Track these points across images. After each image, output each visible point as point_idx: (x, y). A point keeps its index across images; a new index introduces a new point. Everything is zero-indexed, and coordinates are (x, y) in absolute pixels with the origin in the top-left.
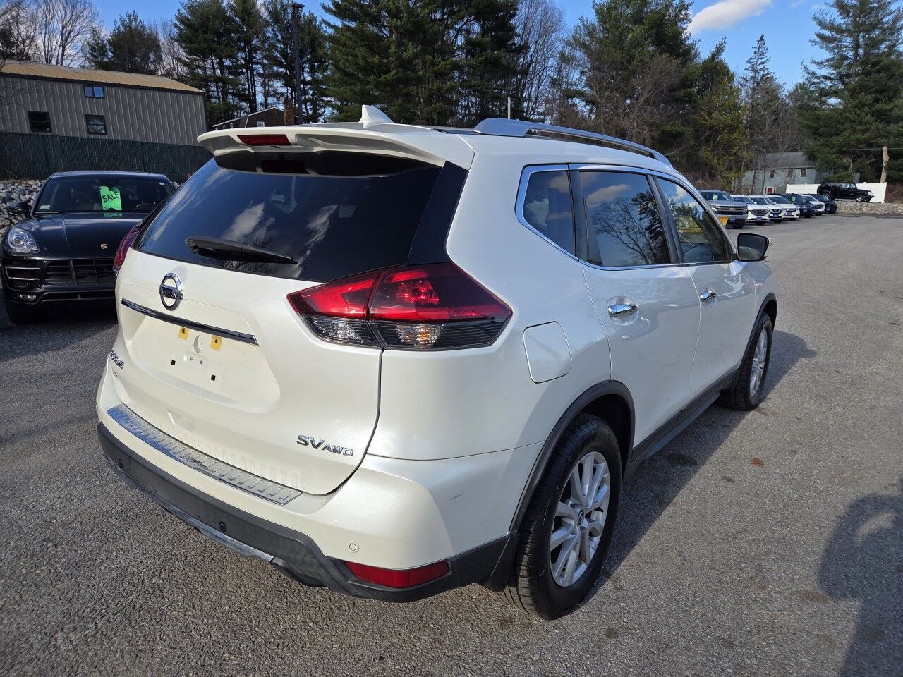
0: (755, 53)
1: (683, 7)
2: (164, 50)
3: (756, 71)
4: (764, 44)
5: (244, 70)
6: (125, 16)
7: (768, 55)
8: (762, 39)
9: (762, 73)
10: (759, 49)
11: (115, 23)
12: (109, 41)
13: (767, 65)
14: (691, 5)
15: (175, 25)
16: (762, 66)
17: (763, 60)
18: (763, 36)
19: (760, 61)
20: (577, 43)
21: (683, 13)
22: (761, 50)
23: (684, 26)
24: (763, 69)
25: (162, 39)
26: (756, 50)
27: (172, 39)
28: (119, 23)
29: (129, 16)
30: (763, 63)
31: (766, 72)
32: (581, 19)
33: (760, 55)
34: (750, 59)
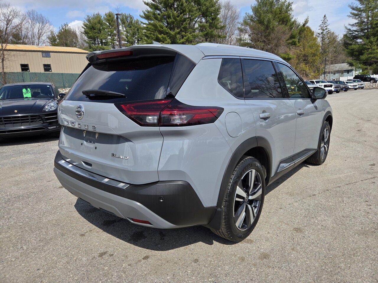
0: (322, 22)
1: (289, 4)
2: (79, 37)
3: (324, 30)
4: (326, 18)
6: (63, 25)
7: (328, 23)
8: (325, 16)
9: (326, 30)
10: (324, 21)
11: (60, 28)
12: (57, 35)
13: (328, 27)
14: (292, 3)
15: (83, 27)
17: (326, 25)
19: (325, 26)
20: (245, 23)
21: (290, 7)
22: (325, 21)
23: (290, 13)
24: (326, 29)
25: (78, 33)
26: (323, 21)
27: (82, 33)
29: (65, 25)
30: (326, 26)
31: (328, 30)
32: (246, 13)
33: (325, 23)
34: (321, 25)
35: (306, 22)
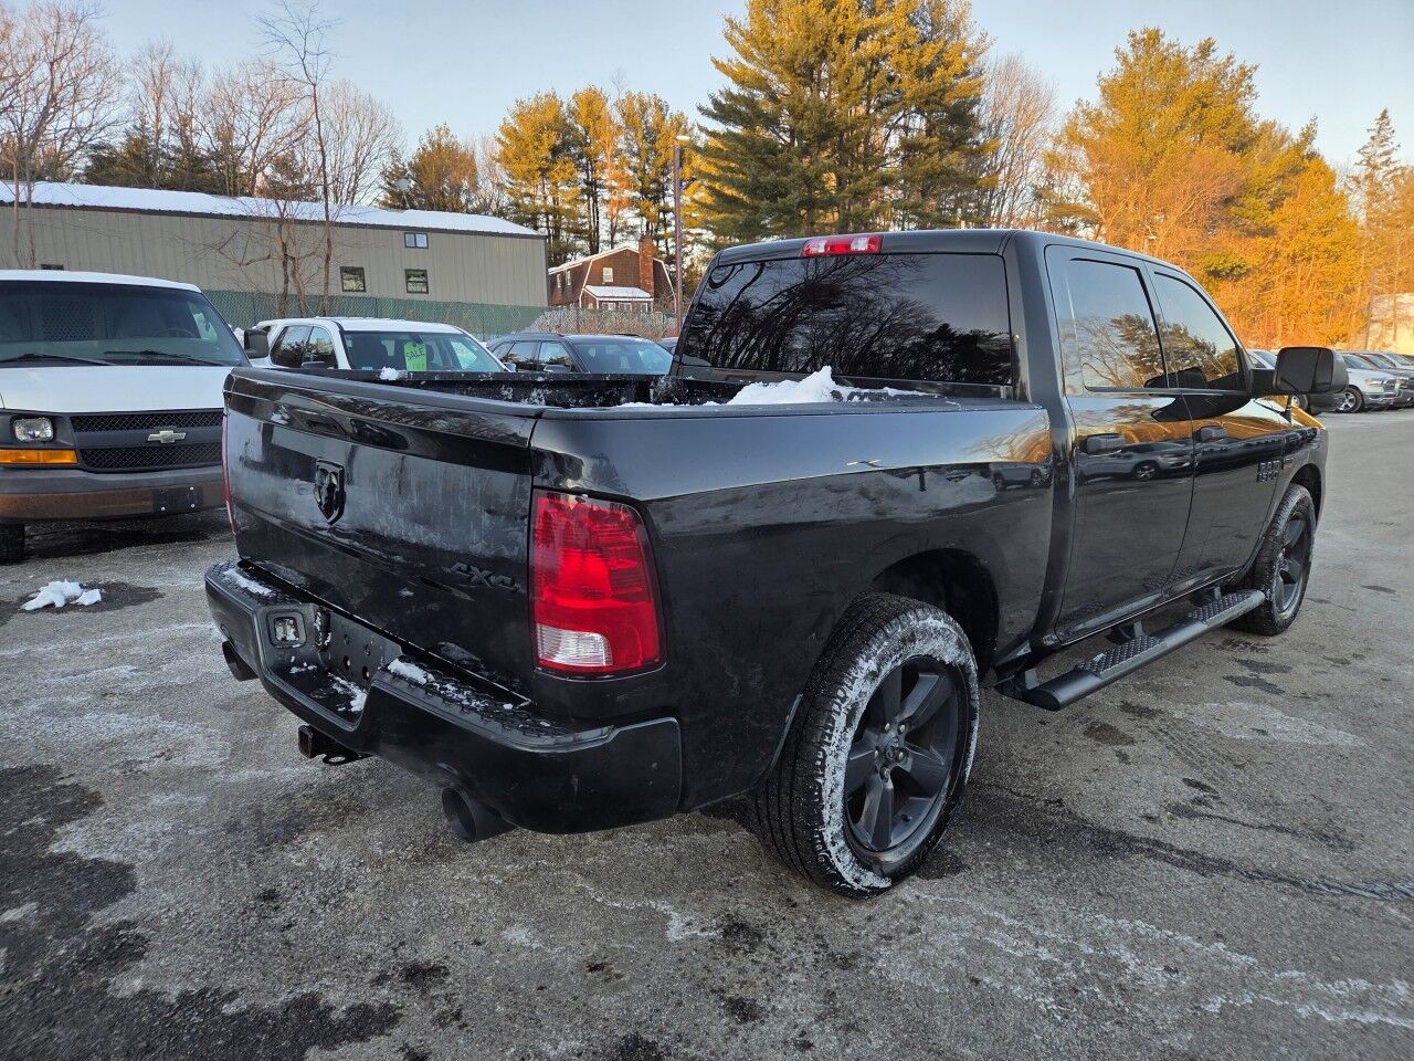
0: (1373, 138)
1: (1245, 73)
2: (481, 173)
3: (1375, 167)
4: (1388, 124)
5: (586, 197)
7: (1395, 140)
8: (1384, 116)
9: (1385, 168)
10: (1379, 132)
12: (410, 164)
13: (1394, 157)
14: (1256, 68)
15: (499, 140)
16: (1384, 158)
17: (1386, 148)
18: (1385, 111)
19: (1381, 151)
20: (1072, 136)
21: (1244, 84)
22: (1382, 133)
23: (1247, 104)
24: (1386, 163)
25: (480, 160)
26: (1373, 134)
27: (494, 158)
28: (425, 141)
29: (439, 131)
30: (1386, 153)
31: (1392, 168)
32: (1079, 103)
33: (1382, 141)
34: (1365, 147)
35: (1308, 136)
